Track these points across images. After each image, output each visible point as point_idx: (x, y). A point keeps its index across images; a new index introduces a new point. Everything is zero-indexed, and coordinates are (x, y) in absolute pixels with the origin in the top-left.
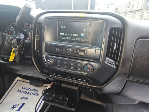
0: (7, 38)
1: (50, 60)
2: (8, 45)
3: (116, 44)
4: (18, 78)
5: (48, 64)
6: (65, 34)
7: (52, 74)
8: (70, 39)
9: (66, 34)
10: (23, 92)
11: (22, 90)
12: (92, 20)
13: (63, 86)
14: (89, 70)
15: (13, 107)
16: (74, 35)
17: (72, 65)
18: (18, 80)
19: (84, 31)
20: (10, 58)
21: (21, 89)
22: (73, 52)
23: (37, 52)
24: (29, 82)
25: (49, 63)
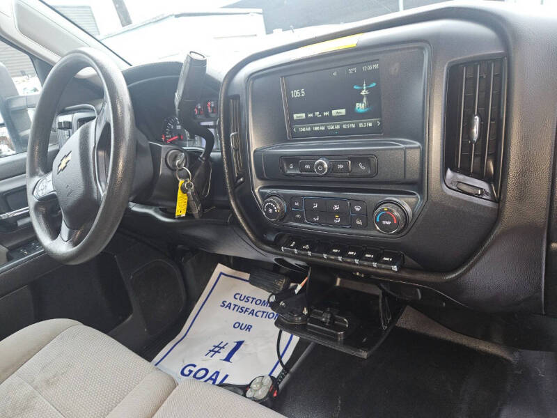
0: (163, 155)
1: (271, 202)
2: (168, 172)
3: (477, 117)
4: (220, 268)
5: (267, 212)
6: (306, 116)
7: (287, 245)
8: (323, 128)
9: (310, 115)
10: (237, 308)
11: (234, 302)
12: (381, 53)
13: (338, 284)
14: (389, 223)
15: (212, 351)
16: (334, 112)
17: (337, 212)
18: (221, 274)
19: (363, 93)
20: (178, 208)
21: (230, 300)
22: (332, 169)
23: (239, 181)
24: (247, 278)
25: (270, 211)
